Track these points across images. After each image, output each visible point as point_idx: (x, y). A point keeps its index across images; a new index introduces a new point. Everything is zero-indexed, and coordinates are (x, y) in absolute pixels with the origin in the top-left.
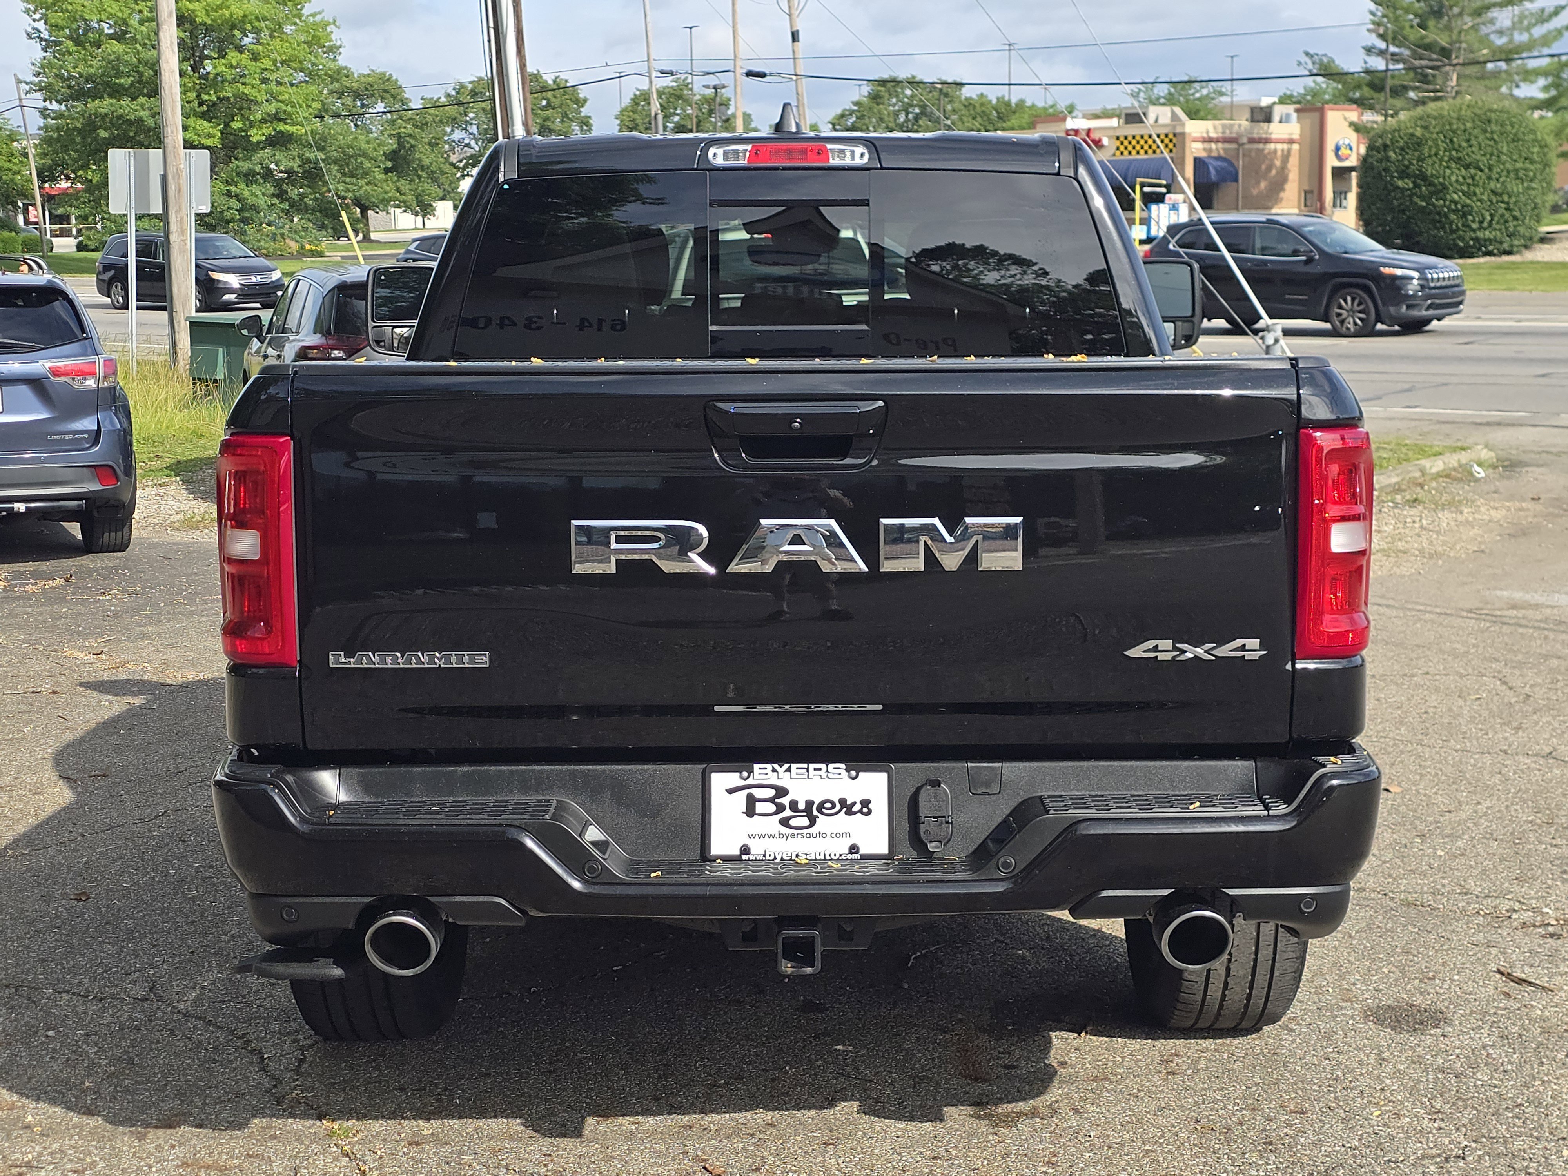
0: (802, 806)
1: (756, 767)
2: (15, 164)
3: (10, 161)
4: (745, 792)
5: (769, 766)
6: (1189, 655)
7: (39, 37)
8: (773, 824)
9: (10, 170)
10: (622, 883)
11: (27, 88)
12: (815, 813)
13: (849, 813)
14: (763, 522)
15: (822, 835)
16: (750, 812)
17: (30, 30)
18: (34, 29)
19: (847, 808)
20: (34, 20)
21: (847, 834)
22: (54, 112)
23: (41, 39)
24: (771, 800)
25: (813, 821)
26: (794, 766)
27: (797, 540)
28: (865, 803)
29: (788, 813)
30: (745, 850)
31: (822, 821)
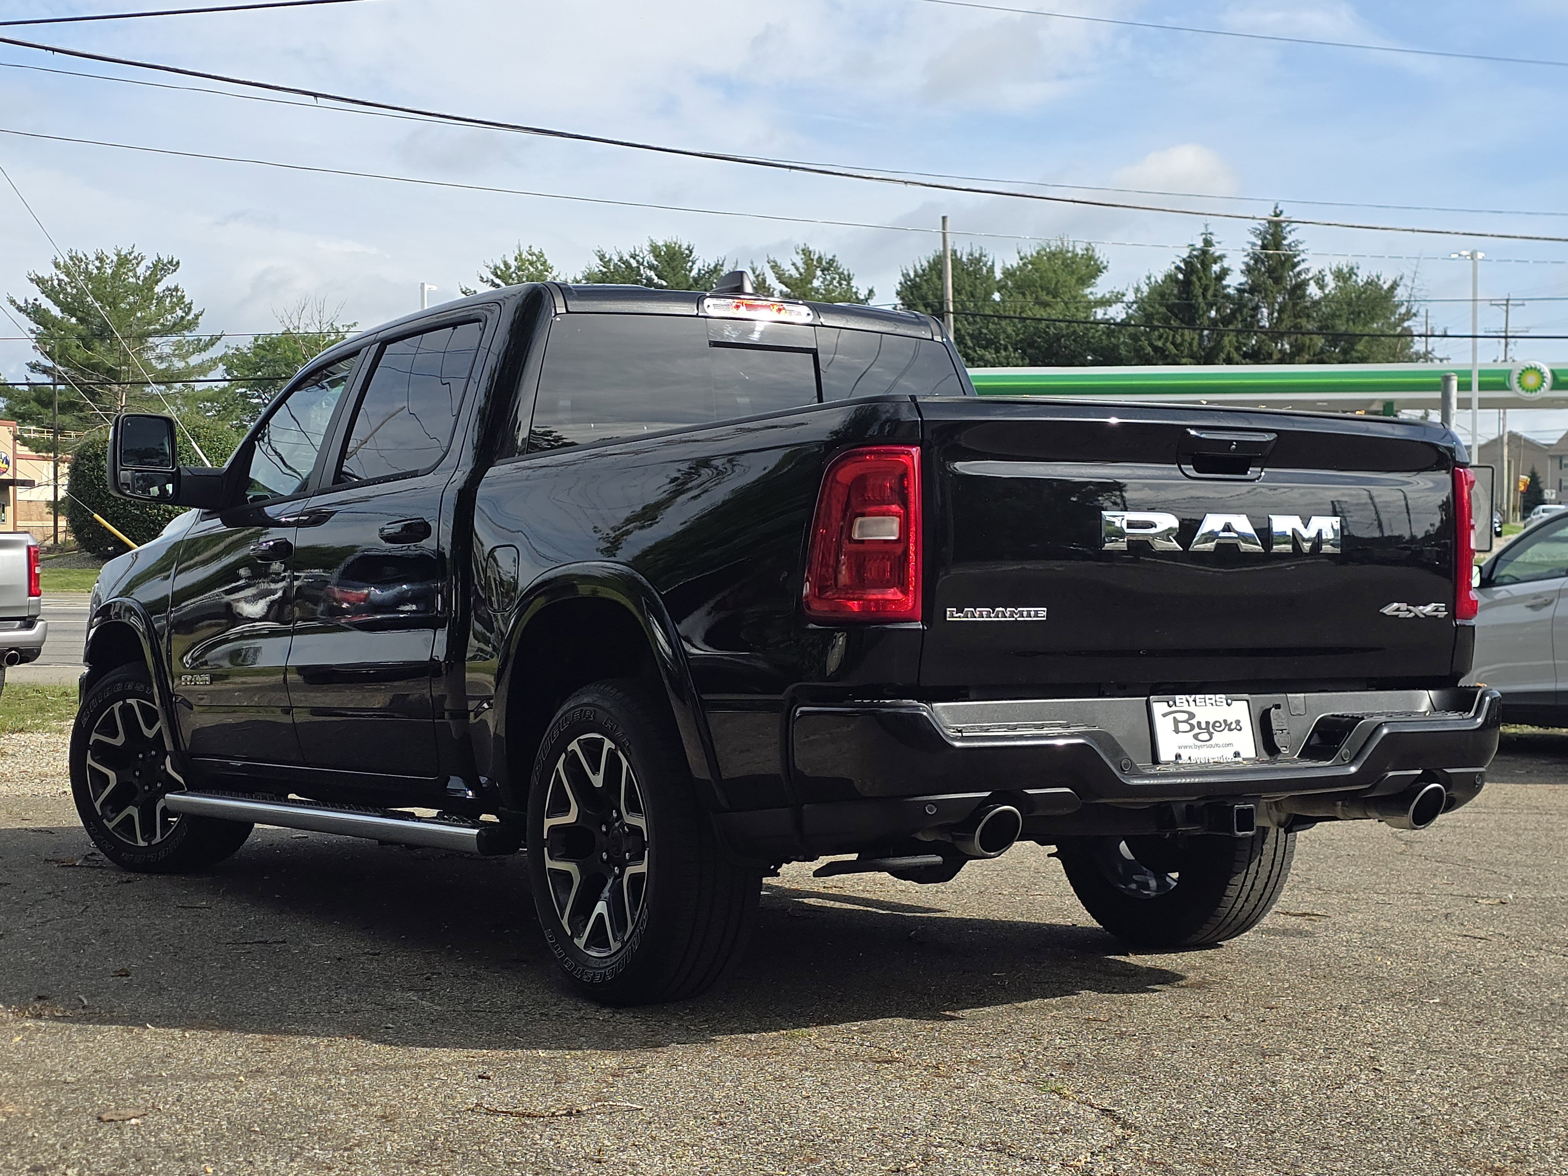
0: (1203, 725)
1: (1176, 697)
4: (1172, 716)
5: (1184, 698)
8: (1188, 738)
12: (1212, 730)
13: (1230, 730)
15: (1218, 745)
16: (1177, 731)
19: (1228, 726)
21: (1231, 744)
24: (1186, 722)
25: (1211, 736)
26: (1197, 697)
27: (1227, 528)
28: (1238, 722)
29: (1197, 730)
30: (1178, 756)
31: (1216, 735)
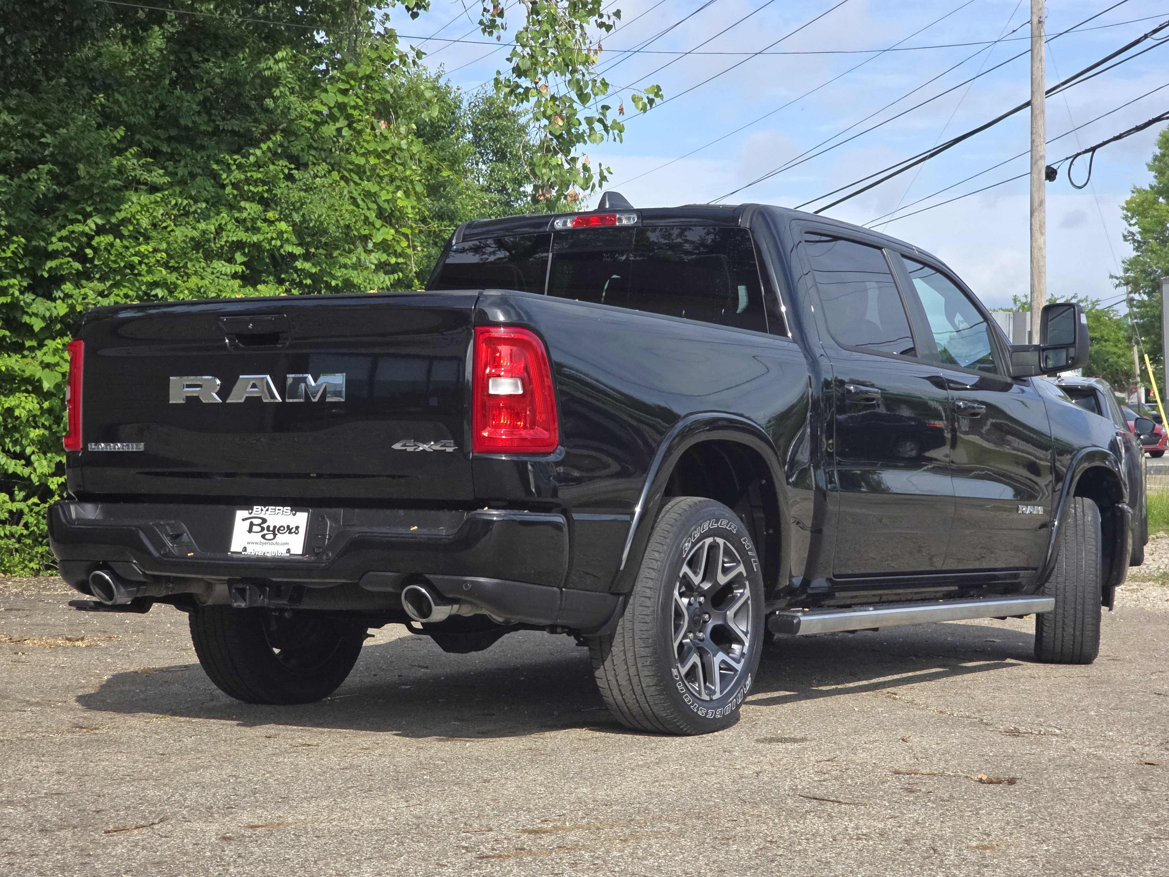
0: (271, 529)
1: (255, 507)
2: (1120, 348)
3: (1116, 346)
4: (249, 521)
5: (260, 507)
6: (421, 448)
7: (1133, 239)
8: (257, 537)
9: (1115, 353)
10: (176, 557)
11: (1117, 282)
12: (276, 532)
13: (290, 533)
14: (241, 377)
15: (277, 544)
16: (250, 531)
17: (1126, 234)
18: (1129, 232)
19: (289, 530)
20: (1130, 225)
21: (287, 544)
22: (1138, 301)
23: (1134, 241)
24: (259, 525)
25: (275, 535)
26: (270, 508)
27: (254, 386)
28: (297, 528)
29: (265, 532)
30: (245, 549)
31: (279, 536)
